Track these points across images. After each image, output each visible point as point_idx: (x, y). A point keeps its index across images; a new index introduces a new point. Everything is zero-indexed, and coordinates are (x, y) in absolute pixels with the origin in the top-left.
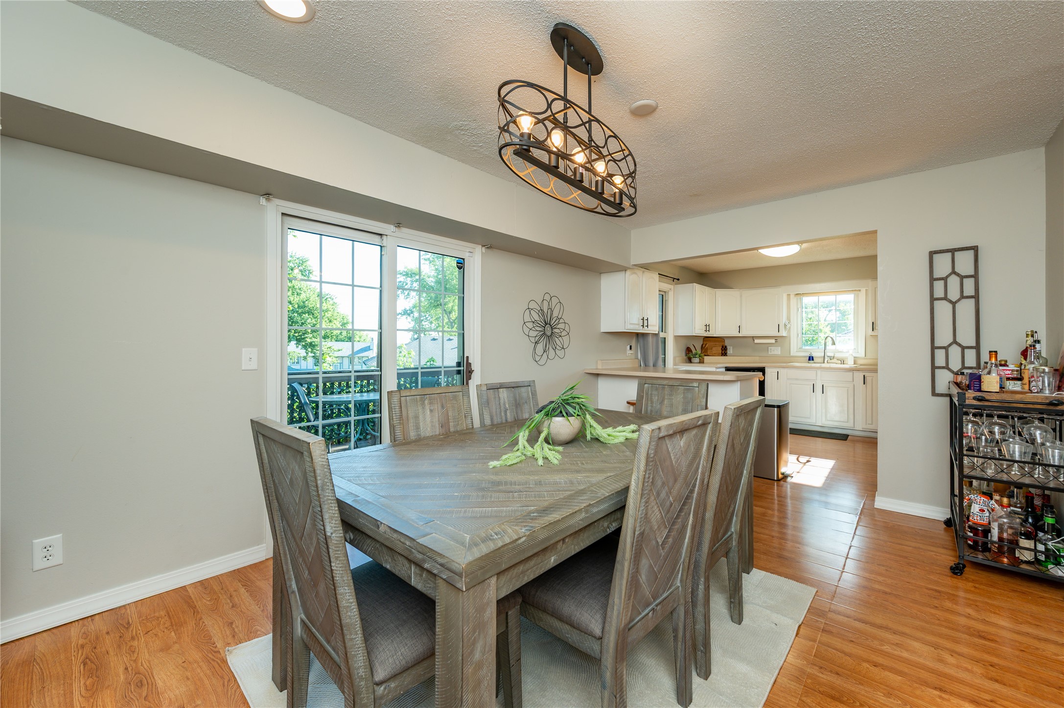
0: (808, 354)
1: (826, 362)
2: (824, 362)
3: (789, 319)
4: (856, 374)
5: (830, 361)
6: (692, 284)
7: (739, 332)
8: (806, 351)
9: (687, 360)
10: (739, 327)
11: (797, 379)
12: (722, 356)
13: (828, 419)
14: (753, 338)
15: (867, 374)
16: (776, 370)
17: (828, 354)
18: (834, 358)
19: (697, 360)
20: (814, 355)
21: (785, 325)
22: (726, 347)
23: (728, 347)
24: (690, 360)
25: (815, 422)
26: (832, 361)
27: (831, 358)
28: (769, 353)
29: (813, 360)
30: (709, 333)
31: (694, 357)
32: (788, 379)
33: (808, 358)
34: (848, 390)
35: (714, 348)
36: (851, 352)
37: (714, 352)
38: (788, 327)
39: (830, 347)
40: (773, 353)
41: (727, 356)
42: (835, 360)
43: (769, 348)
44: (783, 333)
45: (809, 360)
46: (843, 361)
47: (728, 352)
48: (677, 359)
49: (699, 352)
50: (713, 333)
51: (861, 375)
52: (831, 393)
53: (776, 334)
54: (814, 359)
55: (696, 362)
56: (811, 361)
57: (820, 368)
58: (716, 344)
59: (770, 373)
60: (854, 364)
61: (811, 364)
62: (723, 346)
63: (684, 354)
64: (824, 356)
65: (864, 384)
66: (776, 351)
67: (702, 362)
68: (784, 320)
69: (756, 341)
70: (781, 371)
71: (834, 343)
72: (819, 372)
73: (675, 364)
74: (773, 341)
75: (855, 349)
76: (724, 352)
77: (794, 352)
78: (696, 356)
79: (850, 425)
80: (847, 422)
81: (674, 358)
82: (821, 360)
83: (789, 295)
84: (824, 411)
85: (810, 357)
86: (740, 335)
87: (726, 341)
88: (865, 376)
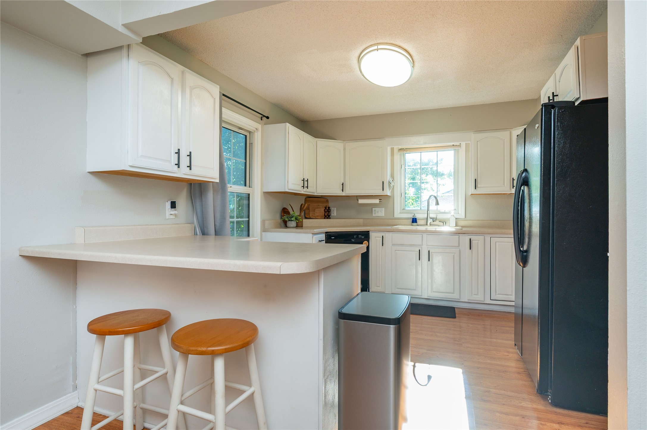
0: (411, 216)
1: (429, 224)
2: (427, 225)
3: (392, 176)
4: (462, 237)
5: (433, 223)
6: (284, 124)
7: (343, 190)
8: (409, 212)
9: (283, 224)
10: (343, 185)
11: (402, 245)
12: (325, 218)
13: (434, 291)
14: (358, 197)
15: (473, 238)
16: (381, 235)
17: (432, 215)
18: (436, 220)
19: (293, 224)
20: (418, 216)
21: (390, 183)
22: (329, 208)
23: (332, 209)
24: (285, 224)
25: (420, 294)
26: (435, 223)
27: (434, 220)
28: (374, 215)
29: (416, 222)
30: (308, 190)
31: (289, 220)
32: (393, 245)
34: (454, 256)
35: (316, 210)
36: (453, 212)
37: (316, 214)
38: (392, 185)
39: (433, 207)
40: (377, 215)
41: (330, 218)
42: (437, 222)
43: (373, 209)
44: (388, 192)
45: (413, 222)
46: (446, 223)
47: (332, 215)
48: (267, 223)
49: (297, 213)
50: (312, 190)
51: (467, 238)
52: (437, 260)
53: (379, 192)
54: (418, 220)
55: (292, 226)
56: (415, 224)
57: (426, 232)
58: (318, 205)
59: (375, 238)
60: (456, 226)
61: (414, 227)
62: (326, 207)
63: (278, 216)
64: (427, 218)
65: (470, 249)
66: (380, 213)
67: (299, 226)
68: (389, 178)
69: (361, 201)
70: (386, 235)
71: (437, 203)
72: (425, 236)
73: (264, 230)
74: (377, 201)
75: (455, 209)
76: (327, 215)
77: (398, 214)
78: (292, 219)
79: (455, 296)
80: (453, 293)
81: (263, 222)
82: (424, 222)
83: (392, 149)
84: (430, 281)
85: (413, 219)
86: (344, 194)
87: (329, 201)
88: (470, 239)
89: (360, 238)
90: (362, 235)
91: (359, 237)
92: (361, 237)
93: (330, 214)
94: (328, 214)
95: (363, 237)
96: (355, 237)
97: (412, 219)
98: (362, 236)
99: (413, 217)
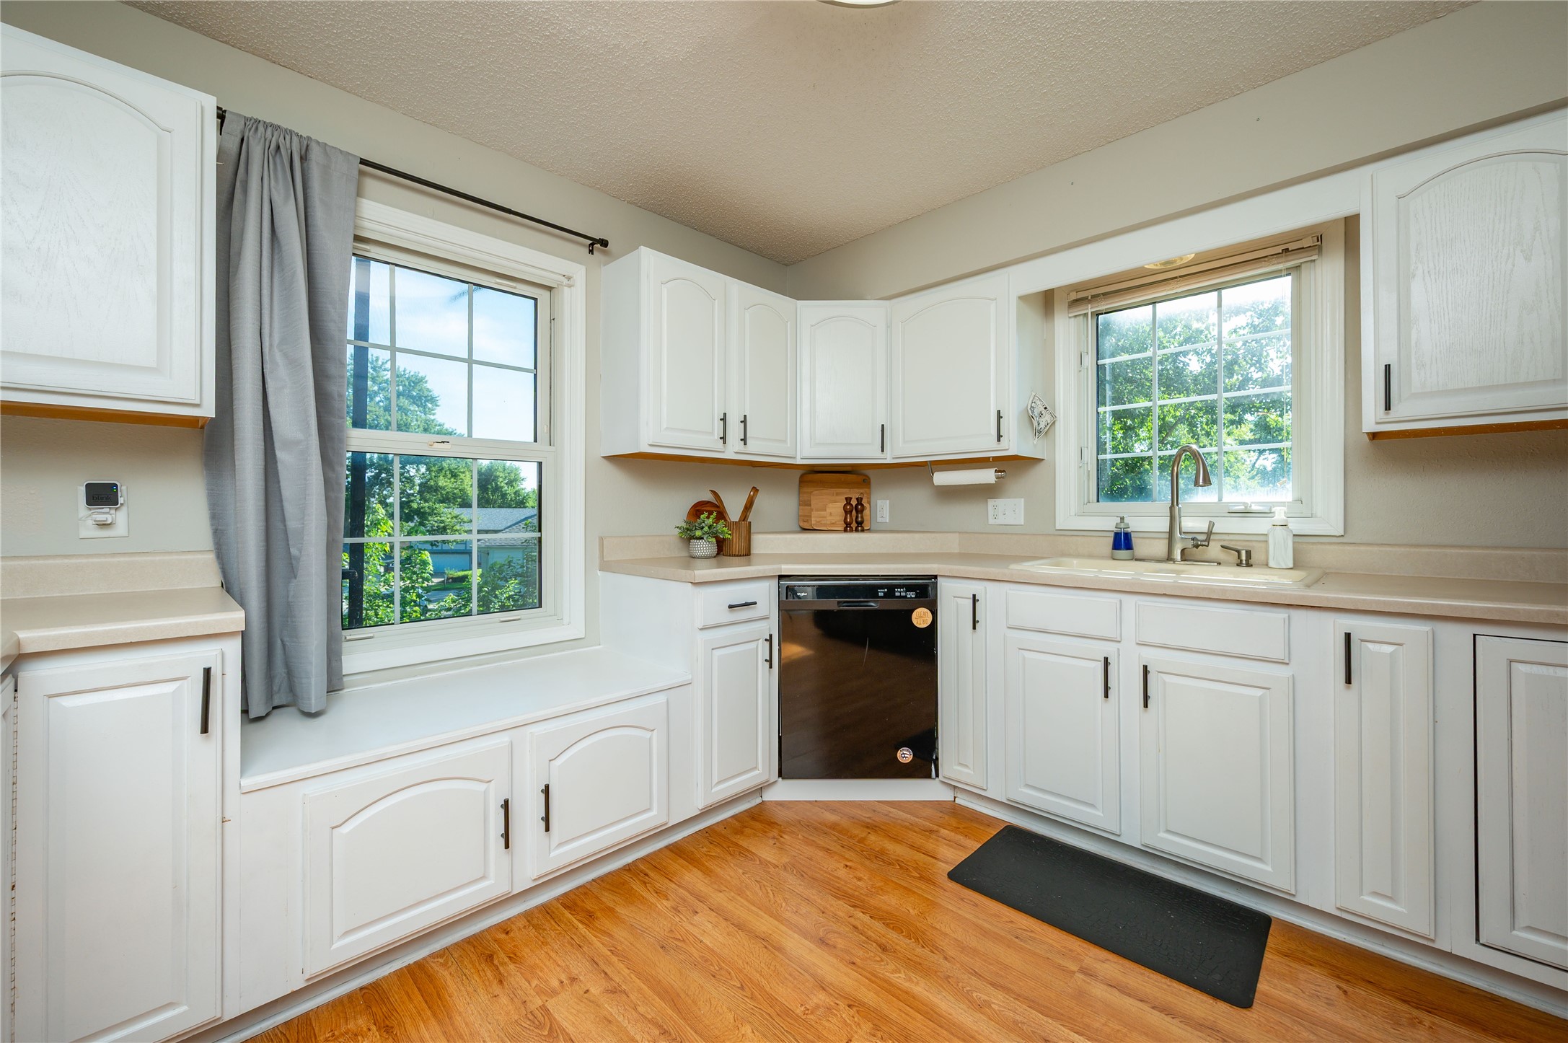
0: (1113, 526)
1: (1177, 555)
2: (1169, 559)
7: (884, 448)
8: (1107, 512)
10: (883, 430)
12: (845, 530)
14: (930, 465)
15: (1361, 629)
16: (968, 589)
17: (1188, 523)
18: (1208, 540)
20: (1133, 525)
22: (858, 500)
23: (865, 503)
26: (1203, 552)
27: (1200, 540)
28: (991, 521)
32: (1011, 628)
33: (1111, 540)
35: (830, 506)
36: (1280, 514)
37: (828, 518)
41: (863, 530)
42: (1211, 551)
43: (991, 503)
45: (1117, 546)
46: (1249, 554)
47: (871, 520)
51: (1331, 628)
53: (991, 447)
54: (1135, 541)
56: (1123, 553)
58: (826, 495)
60: (1298, 566)
62: (848, 500)
64: (1171, 533)
65: (1348, 683)
66: (1011, 514)
69: (941, 478)
70: (988, 593)
73: (601, 564)
74: (990, 475)
75: (1301, 501)
76: (853, 521)
77: (1066, 517)
80: (1261, 860)
82: (1160, 548)
85: (1117, 535)
86: (888, 459)
87: (873, 481)
88: (1348, 636)
89: (900, 597)
90: (909, 588)
91: (897, 594)
92: (903, 594)
93: (862, 517)
94: (857, 517)
95: (911, 595)
96: (881, 594)
97: (1112, 534)
98: (906, 591)
99: (1116, 530)
